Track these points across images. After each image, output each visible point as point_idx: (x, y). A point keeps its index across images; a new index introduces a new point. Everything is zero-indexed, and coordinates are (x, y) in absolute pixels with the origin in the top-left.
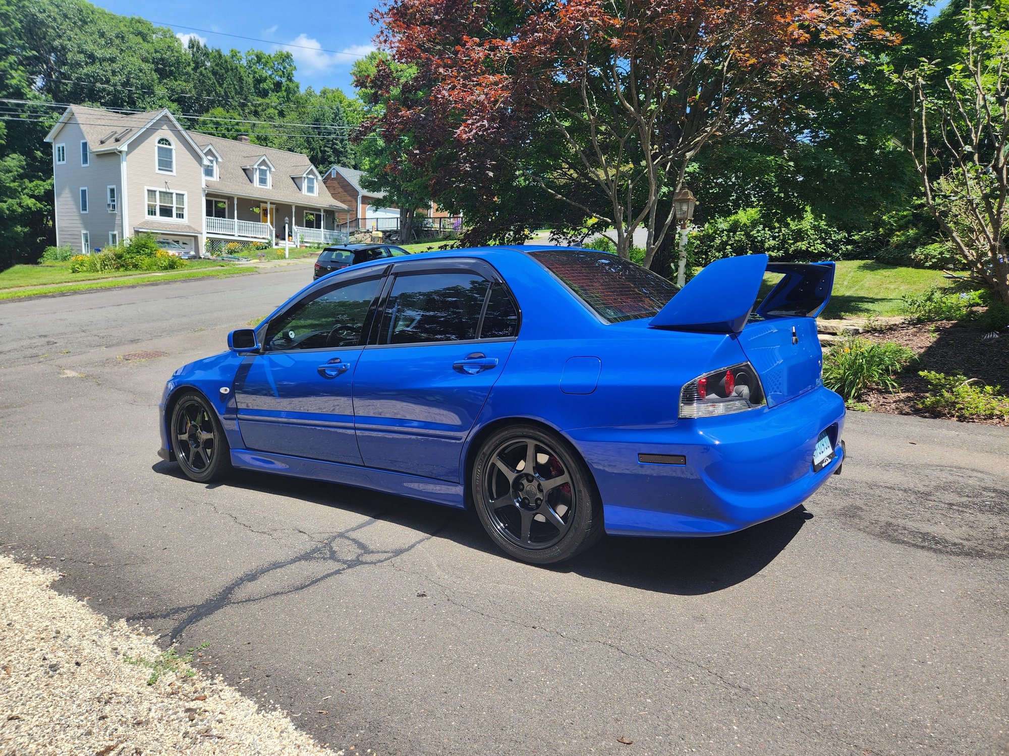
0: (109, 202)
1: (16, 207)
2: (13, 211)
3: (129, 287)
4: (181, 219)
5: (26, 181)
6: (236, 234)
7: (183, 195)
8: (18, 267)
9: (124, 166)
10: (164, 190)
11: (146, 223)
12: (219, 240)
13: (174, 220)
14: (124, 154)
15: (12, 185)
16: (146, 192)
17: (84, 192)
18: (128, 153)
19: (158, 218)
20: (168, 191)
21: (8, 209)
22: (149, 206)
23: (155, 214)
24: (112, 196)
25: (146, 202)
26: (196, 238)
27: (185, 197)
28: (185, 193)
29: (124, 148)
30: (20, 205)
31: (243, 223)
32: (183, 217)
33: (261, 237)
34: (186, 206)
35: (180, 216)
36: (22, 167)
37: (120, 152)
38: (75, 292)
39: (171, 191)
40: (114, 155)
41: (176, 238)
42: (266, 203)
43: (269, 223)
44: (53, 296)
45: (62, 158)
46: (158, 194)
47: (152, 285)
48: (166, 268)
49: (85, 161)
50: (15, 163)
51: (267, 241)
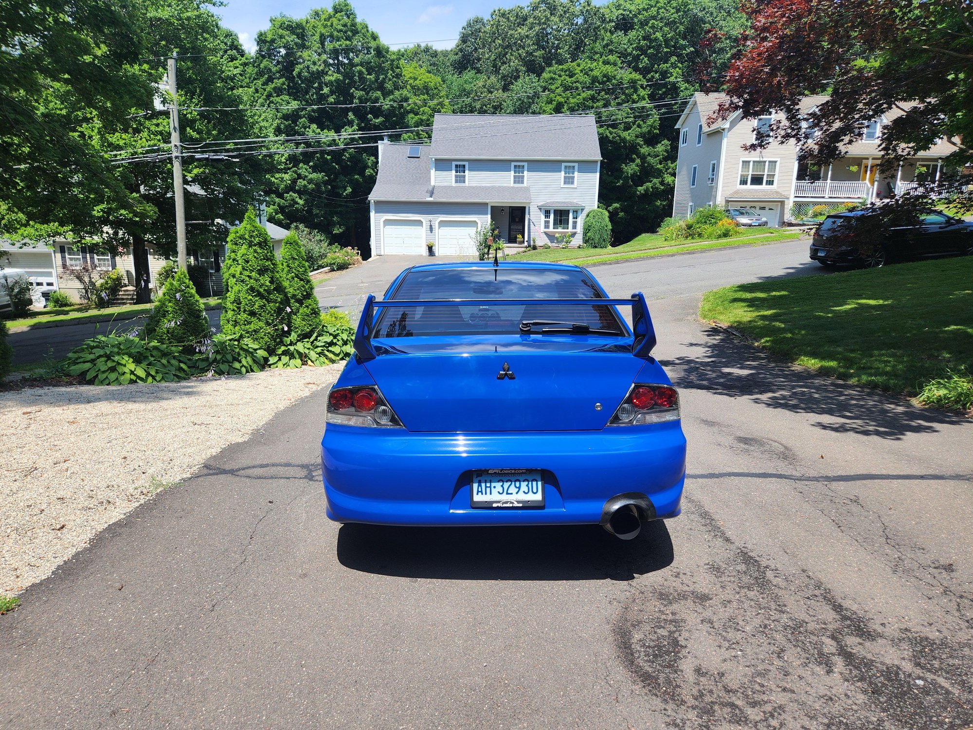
0: (710, 176)
1: (658, 185)
2: (657, 188)
3: (669, 256)
4: (771, 186)
5: (669, 162)
6: (827, 196)
7: (776, 162)
8: (643, 235)
9: (725, 142)
10: (758, 159)
11: (736, 192)
12: (807, 204)
13: (764, 186)
14: (726, 131)
15: (659, 166)
16: (741, 163)
17: (695, 168)
18: (730, 129)
19: (749, 186)
20: (761, 159)
21: (652, 187)
22: (742, 176)
23: (746, 184)
24: (713, 170)
25: (740, 173)
26: (782, 203)
27: (778, 164)
28: (778, 160)
29: (727, 125)
30: (662, 183)
31: (836, 183)
32: (772, 184)
33: (856, 196)
34: (777, 173)
35: (770, 183)
36: (666, 151)
37: (723, 129)
38: (627, 261)
39: (764, 159)
40: (719, 133)
41: (762, 205)
42: (867, 159)
43: (867, 181)
44: (610, 264)
45: (685, 141)
46: (751, 163)
47: (689, 253)
48: (719, 237)
49: (699, 142)
50: (663, 148)
51: (860, 201)
